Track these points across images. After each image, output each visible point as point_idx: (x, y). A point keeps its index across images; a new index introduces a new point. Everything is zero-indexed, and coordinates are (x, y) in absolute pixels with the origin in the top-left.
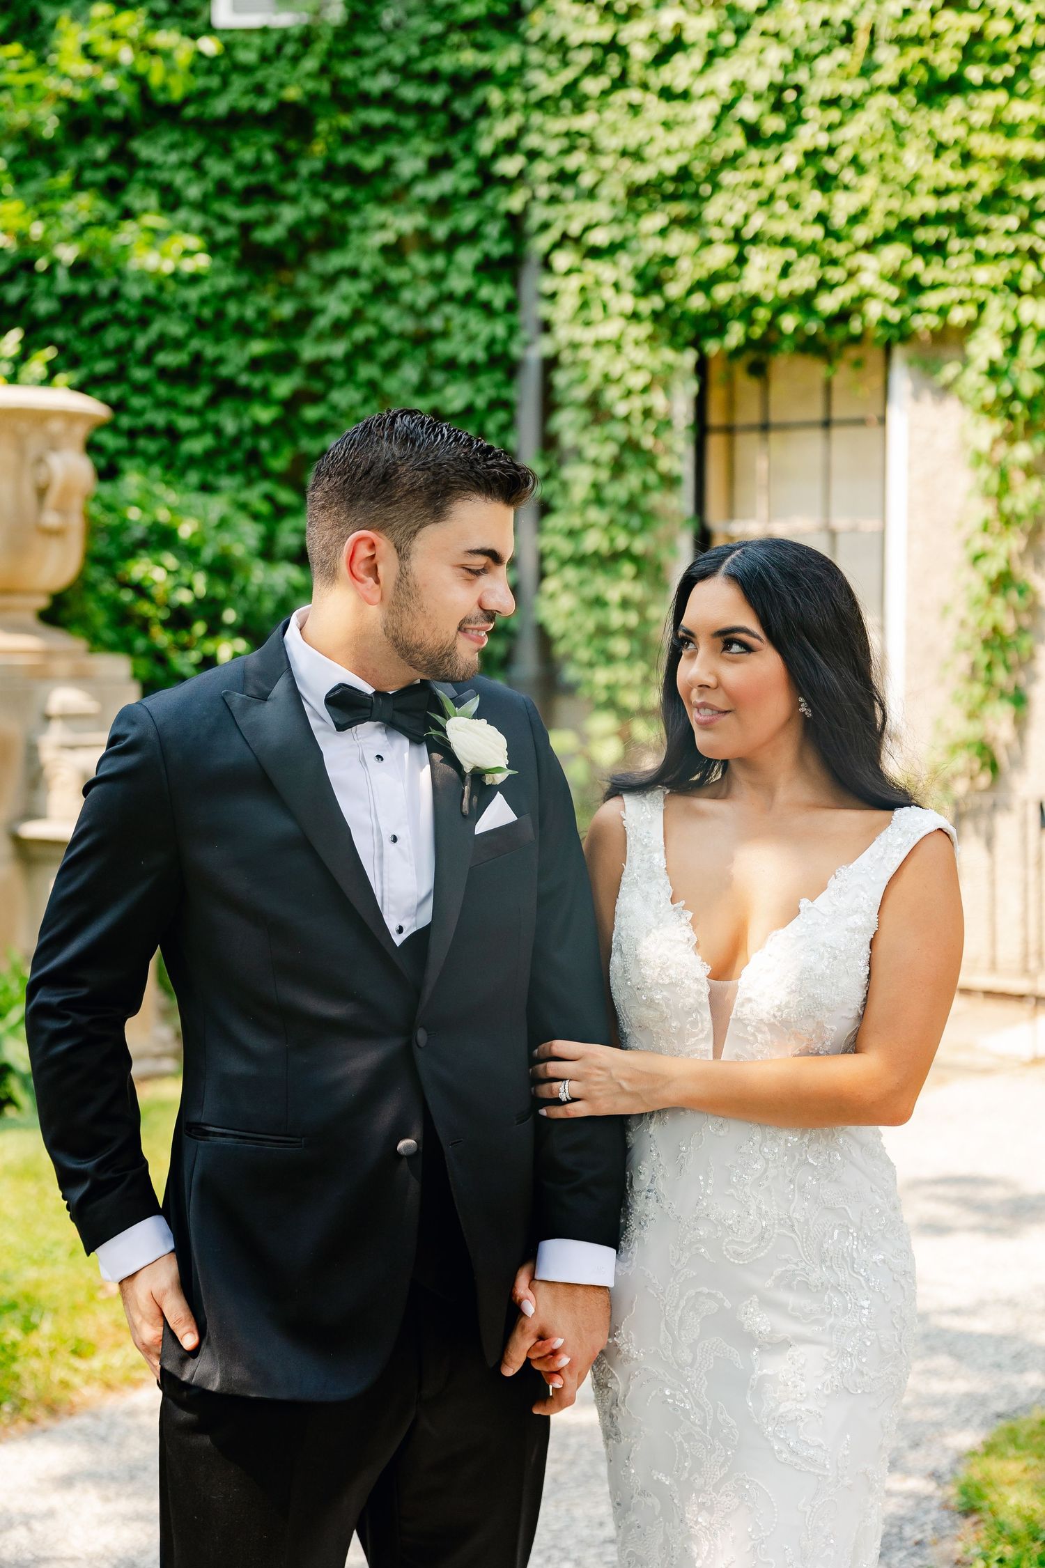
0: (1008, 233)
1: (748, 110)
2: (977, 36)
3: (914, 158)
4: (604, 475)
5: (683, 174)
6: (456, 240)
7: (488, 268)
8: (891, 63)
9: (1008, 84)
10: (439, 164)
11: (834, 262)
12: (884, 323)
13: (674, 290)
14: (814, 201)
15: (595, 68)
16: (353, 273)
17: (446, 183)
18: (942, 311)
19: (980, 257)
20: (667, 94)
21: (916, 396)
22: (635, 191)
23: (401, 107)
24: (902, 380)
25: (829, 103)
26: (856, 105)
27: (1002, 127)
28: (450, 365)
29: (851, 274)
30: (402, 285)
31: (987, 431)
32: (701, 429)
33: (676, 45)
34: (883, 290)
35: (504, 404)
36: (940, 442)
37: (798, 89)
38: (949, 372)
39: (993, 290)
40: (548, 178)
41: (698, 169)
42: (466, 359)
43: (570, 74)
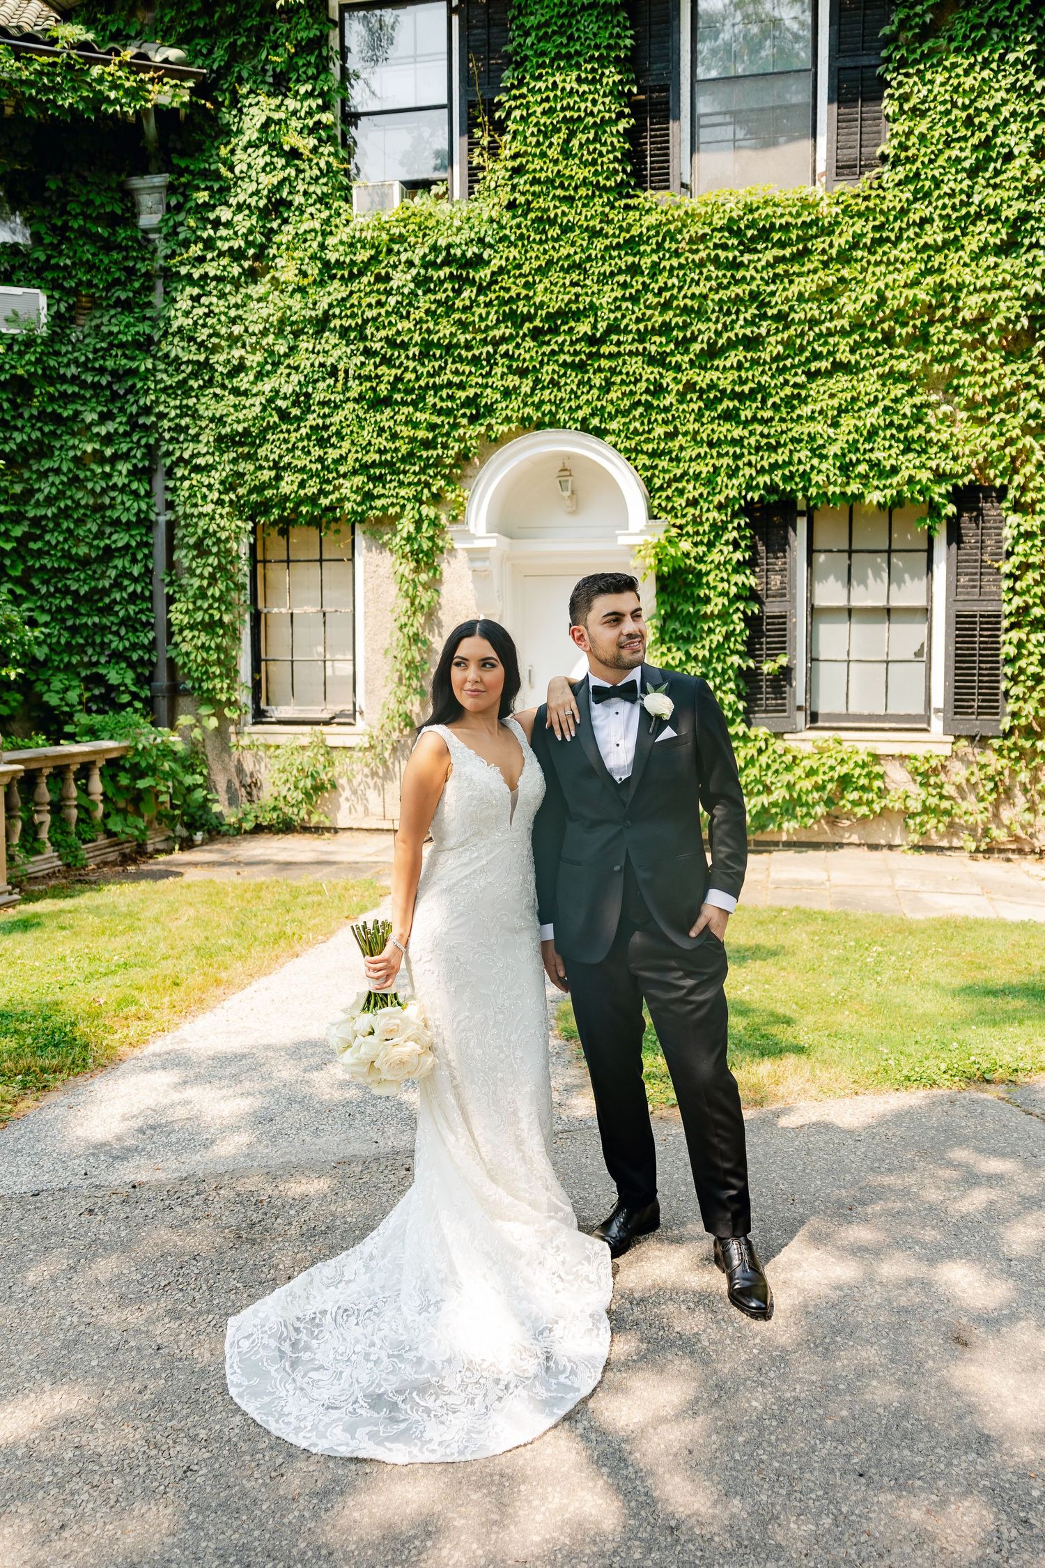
0: (415, 473)
1: (280, 403)
2: (398, 379)
3: (367, 434)
4: (205, 583)
5: (246, 432)
6: (115, 458)
7: (135, 473)
8: (355, 389)
9: (414, 404)
10: (105, 417)
11: (328, 482)
12: (354, 512)
13: (241, 491)
14: (317, 452)
15: (195, 375)
16: (57, 471)
17: (110, 427)
18: (385, 508)
19: (401, 484)
20: (236, 392)
21: (369, 550)
22: (220, 439)
23: (83, 385)
24: (360, 541)
25: (323, 404)
26: (336, 407)
27: (408, 422)
28: (116, 523)
29: (337, 488)
30: (86, 479)
31: (407, 567)
32: (253, 560)
33: (241, 368)
34: (353, 497)
35: (147, 544)
36: (382, 571)
37: (308, 396)
38: (386, 538)
39: (409, 499)
40: (170, 429)
41: (254, 431)
42: (124, 520)
43: (181, 377)
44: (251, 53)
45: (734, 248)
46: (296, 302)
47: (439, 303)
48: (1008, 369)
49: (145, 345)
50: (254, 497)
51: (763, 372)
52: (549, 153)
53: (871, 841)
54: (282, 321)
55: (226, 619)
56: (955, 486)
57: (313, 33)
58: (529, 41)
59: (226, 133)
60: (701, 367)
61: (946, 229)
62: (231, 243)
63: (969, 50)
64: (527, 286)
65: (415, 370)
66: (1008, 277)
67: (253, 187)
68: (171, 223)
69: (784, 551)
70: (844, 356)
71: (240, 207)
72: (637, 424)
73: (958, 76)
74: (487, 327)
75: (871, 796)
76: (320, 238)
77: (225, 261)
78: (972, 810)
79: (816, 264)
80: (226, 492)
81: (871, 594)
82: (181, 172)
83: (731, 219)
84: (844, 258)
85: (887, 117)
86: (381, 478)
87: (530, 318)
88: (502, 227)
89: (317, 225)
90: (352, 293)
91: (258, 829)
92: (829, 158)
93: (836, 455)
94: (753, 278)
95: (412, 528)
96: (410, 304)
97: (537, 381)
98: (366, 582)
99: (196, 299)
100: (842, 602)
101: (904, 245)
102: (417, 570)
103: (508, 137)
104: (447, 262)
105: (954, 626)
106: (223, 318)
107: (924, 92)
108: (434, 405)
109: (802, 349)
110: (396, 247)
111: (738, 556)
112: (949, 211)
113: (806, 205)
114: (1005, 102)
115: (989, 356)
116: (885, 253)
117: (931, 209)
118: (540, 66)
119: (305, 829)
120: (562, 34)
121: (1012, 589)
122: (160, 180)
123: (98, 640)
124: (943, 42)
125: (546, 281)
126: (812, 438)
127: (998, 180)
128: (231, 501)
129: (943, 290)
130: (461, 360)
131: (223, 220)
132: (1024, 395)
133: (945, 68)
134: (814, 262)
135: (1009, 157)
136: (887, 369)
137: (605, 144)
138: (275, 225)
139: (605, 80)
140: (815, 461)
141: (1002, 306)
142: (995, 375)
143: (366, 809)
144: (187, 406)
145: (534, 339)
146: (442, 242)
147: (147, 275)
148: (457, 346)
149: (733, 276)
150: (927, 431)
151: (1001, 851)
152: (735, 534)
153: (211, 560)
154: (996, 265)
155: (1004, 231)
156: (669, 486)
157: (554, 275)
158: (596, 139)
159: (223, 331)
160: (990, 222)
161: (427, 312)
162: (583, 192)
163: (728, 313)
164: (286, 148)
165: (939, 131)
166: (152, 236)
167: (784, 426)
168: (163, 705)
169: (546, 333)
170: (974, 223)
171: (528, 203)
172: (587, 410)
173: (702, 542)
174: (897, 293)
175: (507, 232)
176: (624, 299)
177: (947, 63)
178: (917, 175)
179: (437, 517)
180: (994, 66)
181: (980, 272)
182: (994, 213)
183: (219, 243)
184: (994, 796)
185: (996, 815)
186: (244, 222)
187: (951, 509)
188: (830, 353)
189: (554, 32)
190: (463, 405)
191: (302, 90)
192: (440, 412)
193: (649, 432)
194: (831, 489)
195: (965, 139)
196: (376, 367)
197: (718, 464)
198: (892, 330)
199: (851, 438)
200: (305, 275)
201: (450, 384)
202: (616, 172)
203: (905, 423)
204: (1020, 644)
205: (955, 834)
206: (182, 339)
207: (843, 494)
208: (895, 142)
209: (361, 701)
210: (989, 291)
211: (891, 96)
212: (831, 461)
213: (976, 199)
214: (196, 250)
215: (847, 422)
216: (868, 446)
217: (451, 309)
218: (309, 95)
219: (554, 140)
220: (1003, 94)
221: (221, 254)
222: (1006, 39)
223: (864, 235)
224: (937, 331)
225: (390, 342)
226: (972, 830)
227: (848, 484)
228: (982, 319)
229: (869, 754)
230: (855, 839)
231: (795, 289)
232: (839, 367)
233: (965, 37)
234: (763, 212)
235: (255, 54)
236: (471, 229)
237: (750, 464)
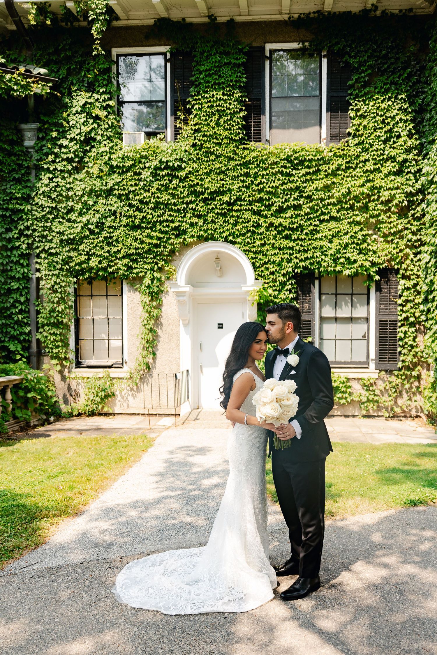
0: (151, 258)
1: (90, 226)
2: (144, 217)
3: (130, 241)
4: (55, 305)
5: (74, 238)
6: (13, 249)
7: (22, 256)
8: (124, 221)
9: (151, 228)
10: (8, 230)
11: (112, 261)
12: (124, 275)
13: (71, 264)
14: (107, 248)
15: (50, 213)
17: (10, 235)
18: (137, 273)
19: (145, 262)
20: (69, 221)
21: (130, 291)
22: (62, 241)
24: (125, 287)
25: (110, 227)
26: (115, 229)
27: (148, 236)
28: (13, 278)
29: (116, 264)
31: (147, 299)
32: (76, 295)
34: (124, 268)
35: (27, 288)
36: (135, 301)
37: (103, 224)
38: (138, 286)
39: (148, 270)
40: (38, 236)
41: (77, 238)
42: (17, 277)
43: (44, 213)
44: (77, 72)
45: (289, 167)
46: (98, 183)
47: (162, 185)
48: (399, 221)
49: (27, 199)
50: (77, 267)
51: (302, 219)
52: (211, 124)
53: (346, 414)
54: (91, 190)
55: (65, 321)
56: (379, 268)
57: (106, 66)
58: (202, 76)
59: (66, 107)
60: (276, 217)
61: (375, 164)
62: (68, 155)
63: (383, 93)
64: (202, 180)
65: (152, 214)
66: (399, 185)
67: (78, 131)
68: (40, 145)
69: (309, 294)
70: (334, 214)
71: (72, 140)
72: (249, 240)
73: (379, 103)
74: (184, 197)
75: (347, 395)
76: (109, 155)
77: (65, 163)
78: (386, 400)
79: (323, 176)
80: (65, 265)
81: (344, 312)
82: (44, 123)
83: (288, 155)
84: (334, 174)
85: (351, 118)
86: (135, 261)
87: (203, 193)
88: (191, 154)
89: (107, 149)
90: (123, 179)
91: (80, 415)
92: (327, 133)
93: (331, 254)
94: (297, 181)
95: (150, 282)
96: (149, 185)
97: (205, 220)
98: (128, 305)
99: (51, 179)
100: (333, 315)
101: (358, 170)
102: (152, 300)
103: (192, 116)
104: (166, 168)
105: (379, 325)
106: (64, 188)
107: (365, 108)
108: (160, 229)
109: (317, 211)
110: (143, 160)
111: (291, 296)
112: (376, 157)
113: (318, 151)
114: (397, 114)
115: (392, 216)
116: (350, 173)
117: (368, 156)
118: (206, 87)
119: (100, 414)
120: (216, 74)
121: (402, 310)
122: (34, 126)
123: (5, 331)
124: (372, 89)
125: (209, 178)
126: (321, 247)
127: (395, 145)
128: (67, 269)
129: (374, 189)
130: (172, 210)
131: (64, 145)
132: (406, 232)
133: (373, 99)
134: (322, 175)
135: (399, 137)
136: (352, 220)
137: (235, 122)
138: (88, 148)
139: (235, 95)
140: (323, 257)
141: (397, 196)
142: (395, 223)
143: (128, 405)
144: (47, 227)
145: (203, 202)
146: (164, 160)
147: (28, 167)
148: (170, 204)
149: (289, 179)
150: (368, 245)
151: (398, 417)
152: (290, 286)
153: (57, 295)
154: (395, 179)
155: (397, 166)
156: (263, 266)
157: (213, 176)
158: (231, 119)
159: (64, 194)
160: (392, 162)
161: (157, 189)
162: (225, 141)
163: (287, 195)
164: (94, 115)
165: (371, 125)
166: (30, 150)
167: (310, 242)
168: (34, 359)
169: (209, 200)
170: (385, 162)
171: (202, 144)
172: (228, 233)
173: (276, 290)
174: (356, 189)
175: (193, 156)
176: (243, 187)
177: (374, 98)
178: (363, 141)
179: (161, 278)
180: (393, 100)
181: (388, 182)
182: (393, 159)
183: (62, 155)
184: (396, 394)
185: (396, 402)
186: (74, 147)
187: (377, 278)
188: (329, 213)
189: (213, 74)
190: (173, 229)
191: (101, 91)
192: (162, 232)
193: (254, 243)
194: (330, 269)
195: (382, 128)
196: (134, 212)
197: (283, 257)
198: (354, 204)
199: (338, 248)
200: (102, 171)
201: (167, 221)
202: (239, 133)
203: (359, 242)
204: (405, 333)
205: (380, 410)
206: (44, 196)
207: (334, 270)
208: (354, 128)
209: (126, 357)
210: (392, 190)
211: (352, 109)
212: (329, 257)
213: (386, 152)
214: (51, 158)
215: (336, 241)
216: (344, 251)
217: (167, 188)
218: (104, 93)
219: (213, 118)
220: (396, 111)
221: (63, 160)
222: (397, 89)
223: (342, 165)
224: (371, 205)
225: (141, 202)
226: (386, 409)
227: (336, 266)
228: (389, 201)
229: (346, 378)
230: (339, 413)
231: (314, 186)
232: (332, 218)
233: (381, 88)
234: (301, 154)
235: (79, 73)
236: (177, 154)
237: (296, 257)
